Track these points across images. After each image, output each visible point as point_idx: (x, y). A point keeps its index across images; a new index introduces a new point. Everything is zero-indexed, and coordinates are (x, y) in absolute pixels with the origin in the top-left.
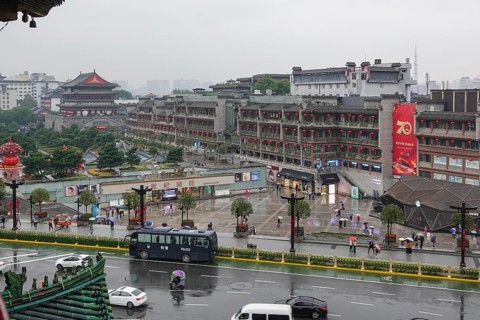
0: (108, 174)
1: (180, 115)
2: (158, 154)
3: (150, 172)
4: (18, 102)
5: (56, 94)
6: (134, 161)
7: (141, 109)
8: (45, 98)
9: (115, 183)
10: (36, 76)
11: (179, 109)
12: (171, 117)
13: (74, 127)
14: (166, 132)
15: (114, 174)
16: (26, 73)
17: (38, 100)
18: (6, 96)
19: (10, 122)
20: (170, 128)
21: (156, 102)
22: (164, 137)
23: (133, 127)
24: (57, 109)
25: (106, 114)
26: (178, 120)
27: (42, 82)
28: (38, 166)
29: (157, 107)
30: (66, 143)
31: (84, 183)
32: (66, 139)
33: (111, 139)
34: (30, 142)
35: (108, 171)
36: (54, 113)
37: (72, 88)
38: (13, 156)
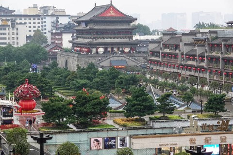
0: (137, 125)
1: (214, 54)
2: (193, 101)
3: (187, 124)
4: (28, 37)
5: (68, 29)
6: (167, 109)
7: (166, 46)
8: (56, 34)
9: (147, 136)
10: (45, 9)
11: (212, 47)
12: (202, 57)
13: (92, 66)
14: (196, 74)
15: (145, 125)
16: (35, 6)
17: (48, 36)
18: (15, 31)
19: (22, 60)
20: (201, 69)
21: (183, 38)
22: (193, 80)
23: (155, 68)
24: (70, 46)
25: (123, 52)
26: (211, 59)
27: (52, 15)
28: (59, 114)
29: (185, 45)
30: (84, 85)
31: (111, 134)
32: (84, 81)
33: (134, 81)
34: (47, 83)
35: (137, 120)
36: (67, 51)
37: (87, 23)
38: (30, 100)
